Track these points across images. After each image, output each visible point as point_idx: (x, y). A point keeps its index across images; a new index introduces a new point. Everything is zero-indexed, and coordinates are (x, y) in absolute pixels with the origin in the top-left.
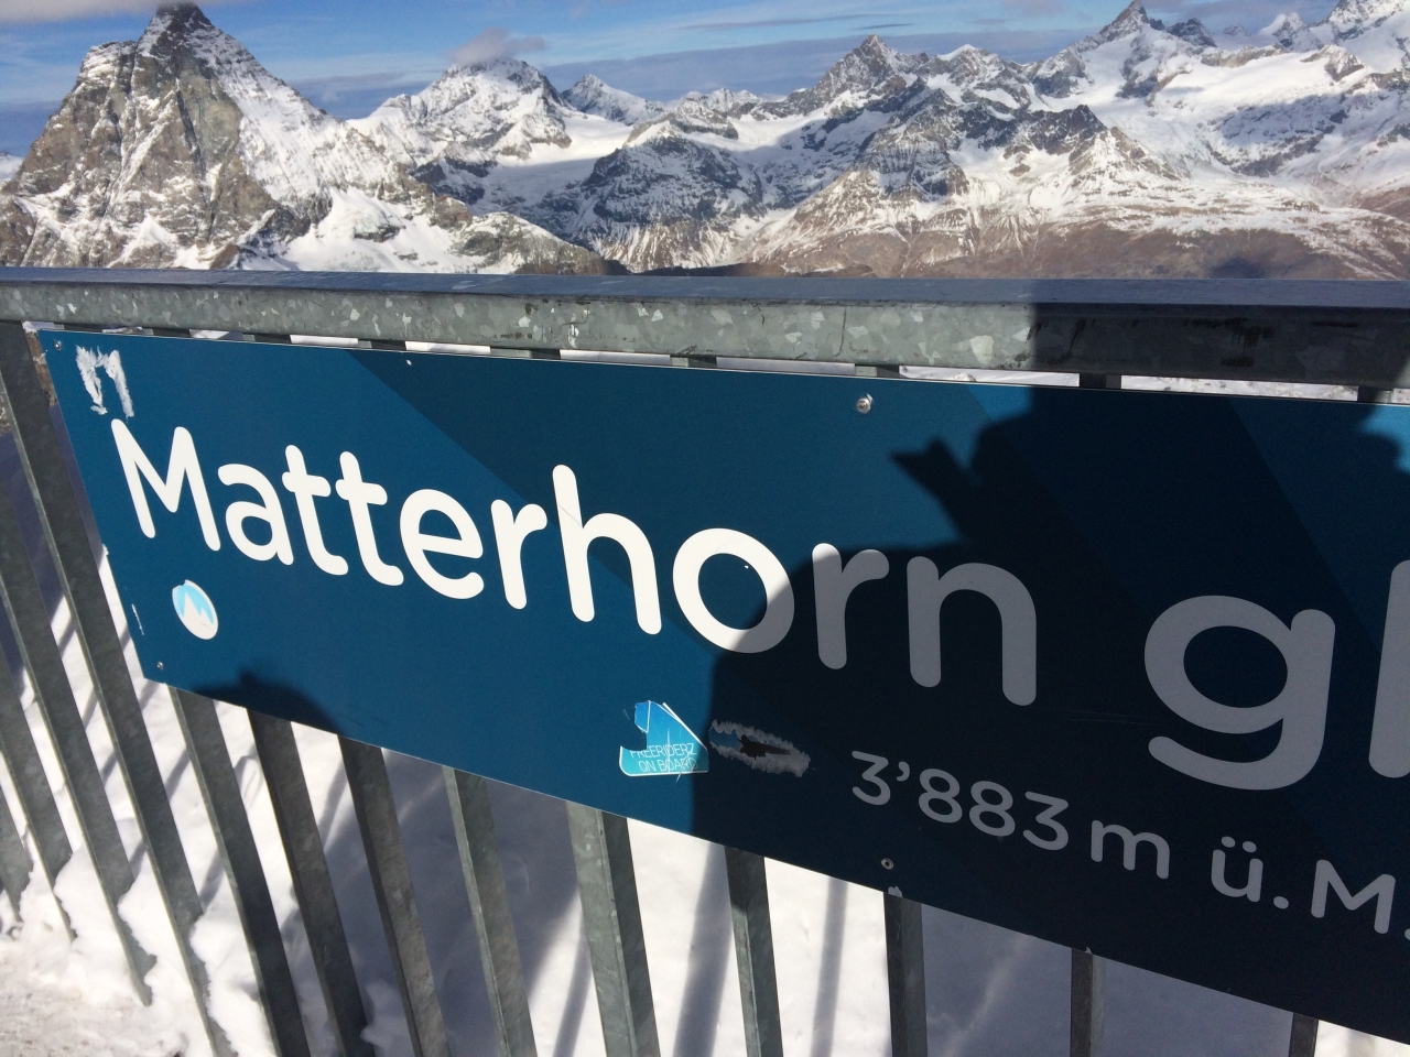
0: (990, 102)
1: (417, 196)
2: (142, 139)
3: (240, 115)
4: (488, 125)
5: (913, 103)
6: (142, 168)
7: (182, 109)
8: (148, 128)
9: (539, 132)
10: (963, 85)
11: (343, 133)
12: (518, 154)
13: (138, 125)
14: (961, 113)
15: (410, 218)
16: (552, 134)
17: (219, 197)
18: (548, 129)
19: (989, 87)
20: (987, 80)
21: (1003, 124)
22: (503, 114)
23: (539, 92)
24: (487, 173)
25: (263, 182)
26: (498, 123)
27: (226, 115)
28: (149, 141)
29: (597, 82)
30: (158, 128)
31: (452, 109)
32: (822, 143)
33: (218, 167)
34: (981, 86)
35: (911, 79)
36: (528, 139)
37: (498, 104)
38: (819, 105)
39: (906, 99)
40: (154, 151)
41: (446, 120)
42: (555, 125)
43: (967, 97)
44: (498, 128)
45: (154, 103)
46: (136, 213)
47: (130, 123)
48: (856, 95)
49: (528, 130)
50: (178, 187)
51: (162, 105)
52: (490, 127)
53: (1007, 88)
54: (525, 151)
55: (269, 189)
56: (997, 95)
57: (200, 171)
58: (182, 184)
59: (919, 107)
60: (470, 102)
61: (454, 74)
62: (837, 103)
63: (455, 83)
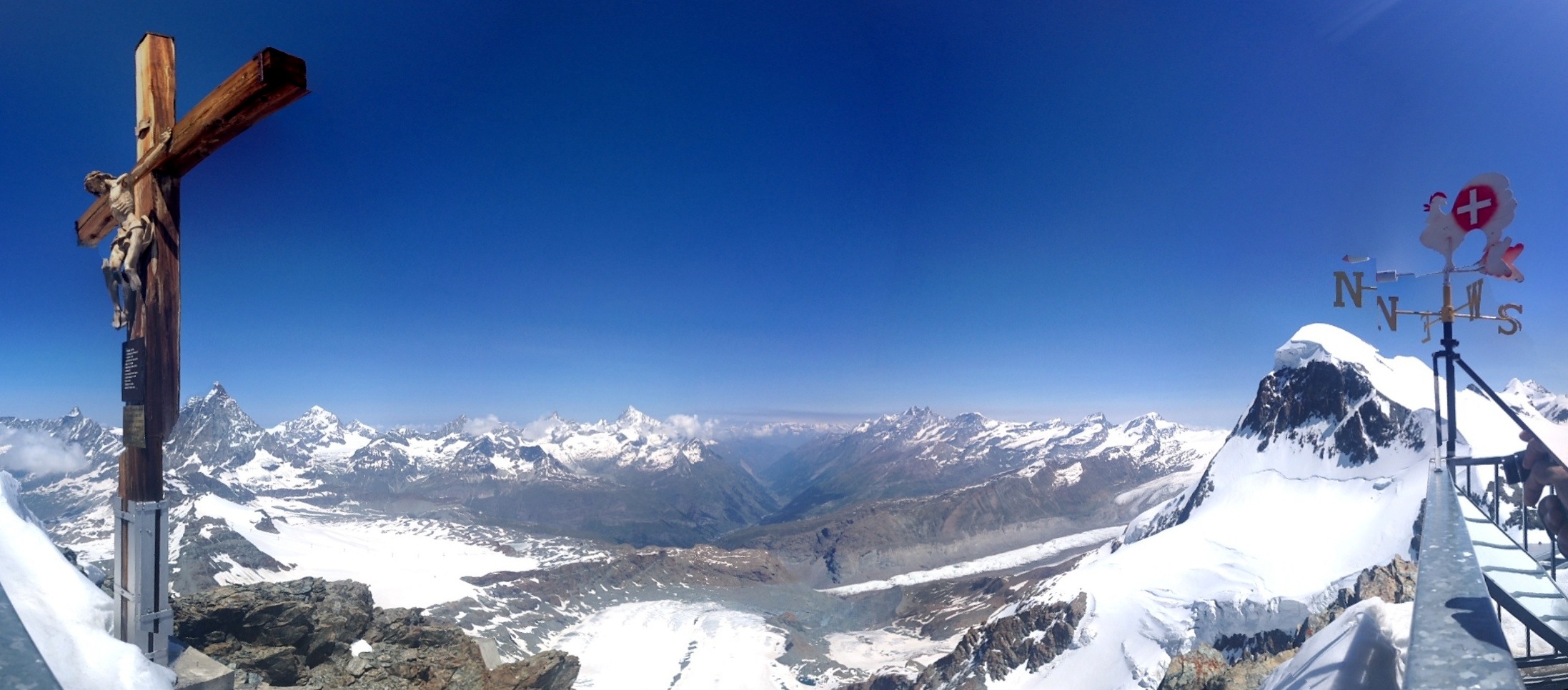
0: (505, 441)
2: (199, 428)
3: (229, 424)
6: (196, 438)
8: (201, 425)
9: (334, 438)
11: (263, 433)
12: (326, 445)
13: (199, 423)
15: (282, 463)
17: (218, 451)
18: (337, 437)
19: (505, 436)
21: (509, 450)
22: (321, 431)
23: (336, 424)
24: (312, 451)
26: (319, 434)
27: (225, 424)
28: (201, 429)
29: (358, 422)
30: (204, 425)
31: (304, 427)
32: (442, 450)
33: (220, 441)
36: (330, 440)
37: (320, 427)
38: (442, 437)
43: (497, 439)
45: (205, 417)
46: (190, 453)
47: (196, 423)
48: (456, 434)
49: (330, 437)
52: (316, 434)
54: (328, 444)
56: (508, 439)
57: (214, 441)
60: (310, 426)
61: (306, 416)
62: (448, 437)
63: (306, 419)
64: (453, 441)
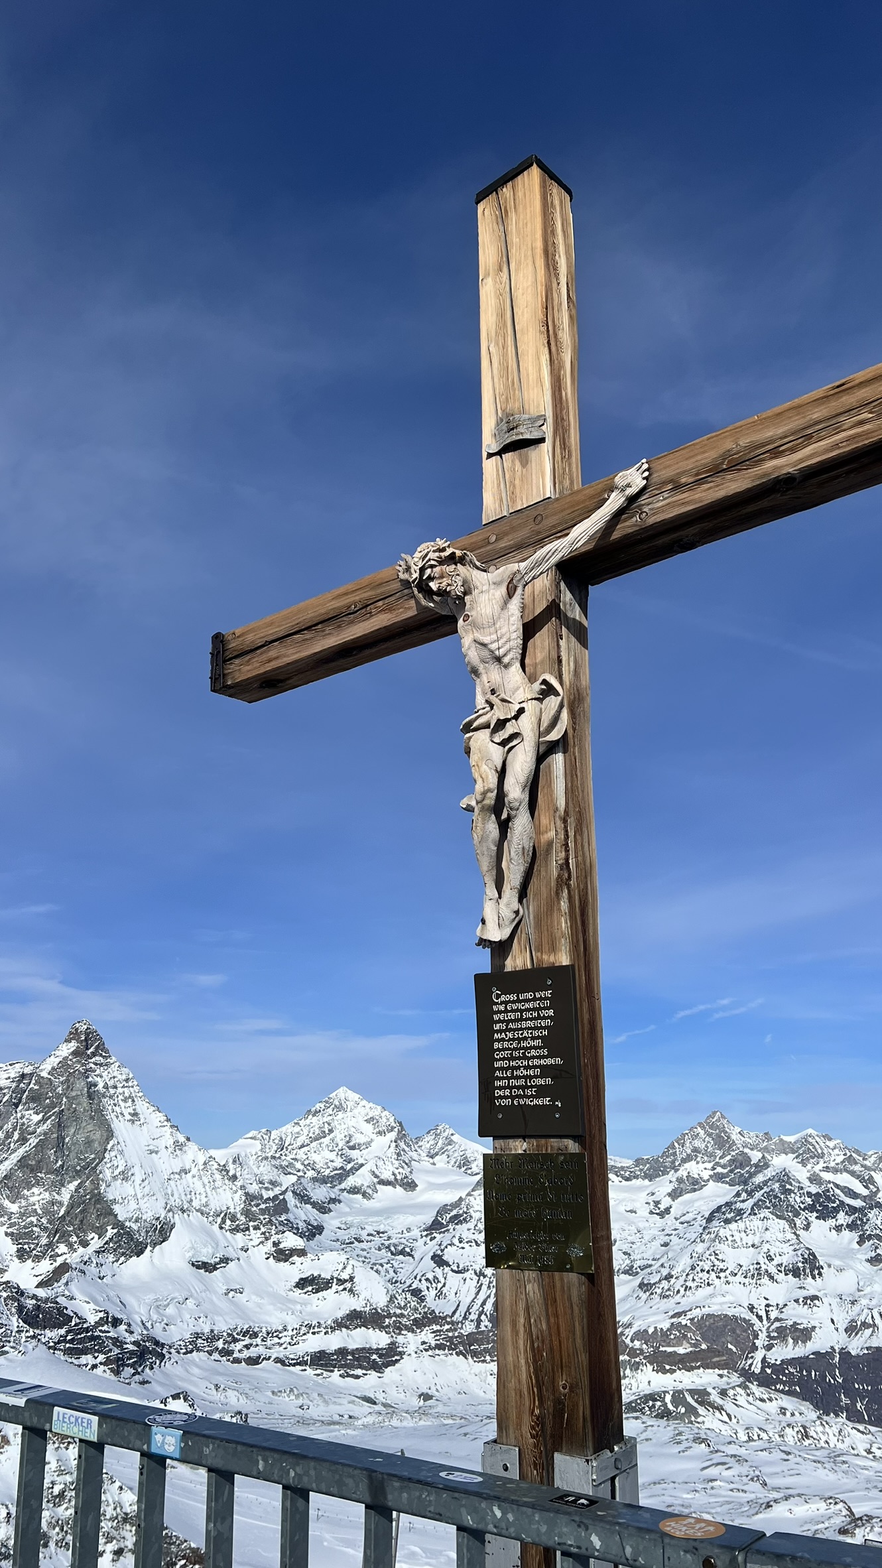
0: (837, 1186)
1: (256, 1228)
2: (15, 1151)
3: (110, 1134)
4: (339, 1163)
5: (759, 1179)
7: (60, 1126)
8: (23, 1140)
9: (386, 1175)
10: (809, 1166)
11: (201, 1158)
12: (364, 1195)
14: (809, 1194)
15: (245, 1249)
16: (399, 1177)
17: (67, 1213)
18: (396, 1172)
19: (835, 1171)
20: (832, 1164)
21: (853, 1210)
22: (354, 1154)
23: (392, 1135)
24: (330, 1210)
25: (114, 1201)
26: (349, 1163)
27: (97, 1135)
28: (21, 1152)
29: (449, 1131)
30: (33, 1141)
31: (308, 1145)
32: (667, 1210)
33: (76, 1183)
34: (827, 1169)
35: (756, 1156)
36: (376, 1180)
37: (351, 1144)
38: (665, 1173)
39: (752, 1175)
40: (22, 1163)
41: (301, 1154)
42: (403, 1168)
43: (814, 1179)
44: (349, 1167)
45: (37, 1118)
48: (701, 1166)
49: (377, 1172)
50: (32, 1200)
51: (44, 1120)
52: (341, 1165)
53: (853, 1173)
54: (371, 1192)
55: (117, 1209)
56: (844, 1180)
57: (58, 1185)
58: (38, 1196)
59: (765, 1183)
60: (326, 1141)
61: (316, 1113)
62: (682, 1173)
63: (315, 1121)
64: (695, 1184)
